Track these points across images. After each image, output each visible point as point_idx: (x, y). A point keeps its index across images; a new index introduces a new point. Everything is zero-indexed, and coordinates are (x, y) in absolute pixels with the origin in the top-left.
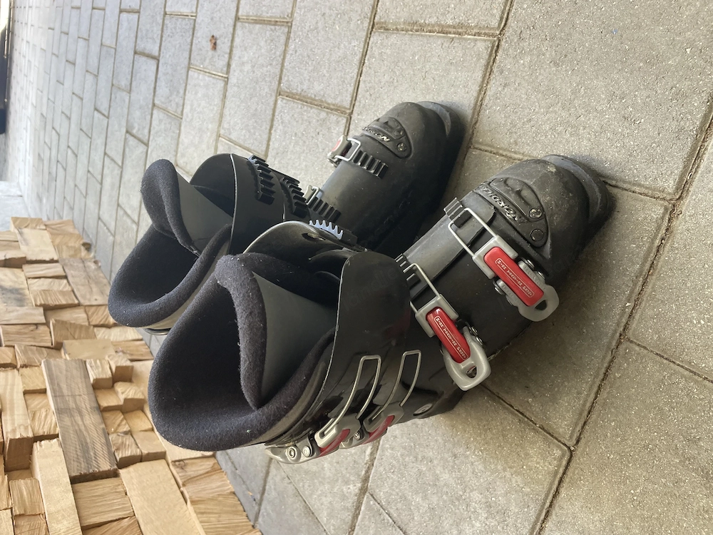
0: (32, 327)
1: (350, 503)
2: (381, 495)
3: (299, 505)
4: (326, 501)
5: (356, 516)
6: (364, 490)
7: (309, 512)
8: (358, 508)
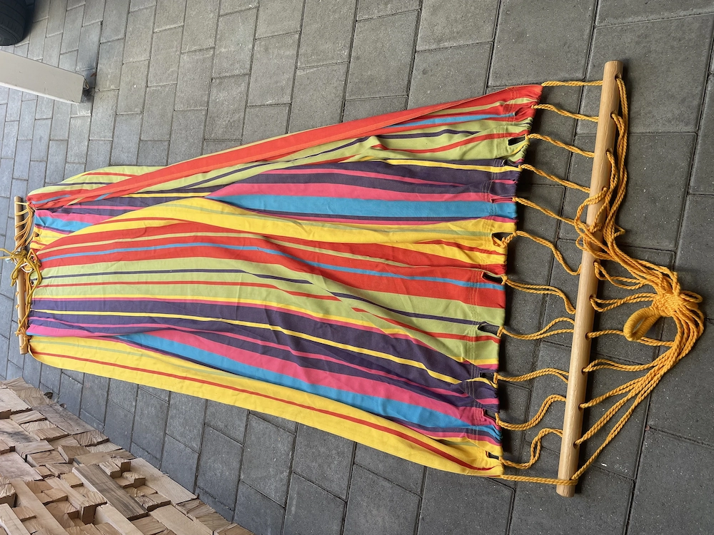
0: (48, 453)
1: (285, 482)
2: (299, 470)
3: (259, 496)
4: (273, 487)
5: (288, 486)
6: (290, 473)
7: (265, 497)
8: (289, 482)
